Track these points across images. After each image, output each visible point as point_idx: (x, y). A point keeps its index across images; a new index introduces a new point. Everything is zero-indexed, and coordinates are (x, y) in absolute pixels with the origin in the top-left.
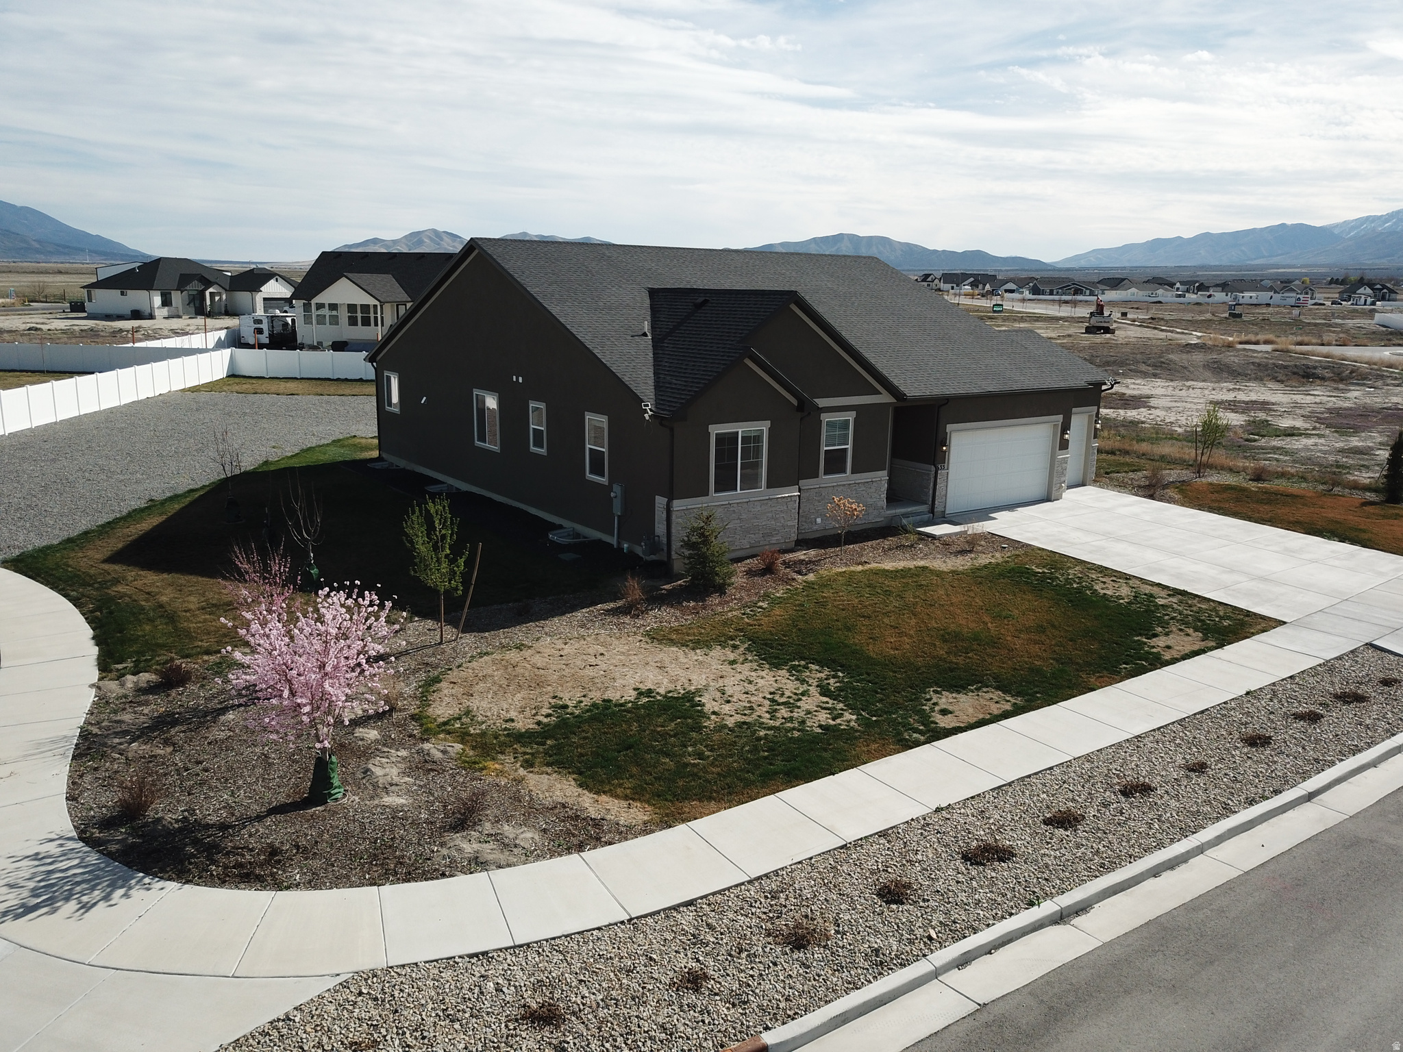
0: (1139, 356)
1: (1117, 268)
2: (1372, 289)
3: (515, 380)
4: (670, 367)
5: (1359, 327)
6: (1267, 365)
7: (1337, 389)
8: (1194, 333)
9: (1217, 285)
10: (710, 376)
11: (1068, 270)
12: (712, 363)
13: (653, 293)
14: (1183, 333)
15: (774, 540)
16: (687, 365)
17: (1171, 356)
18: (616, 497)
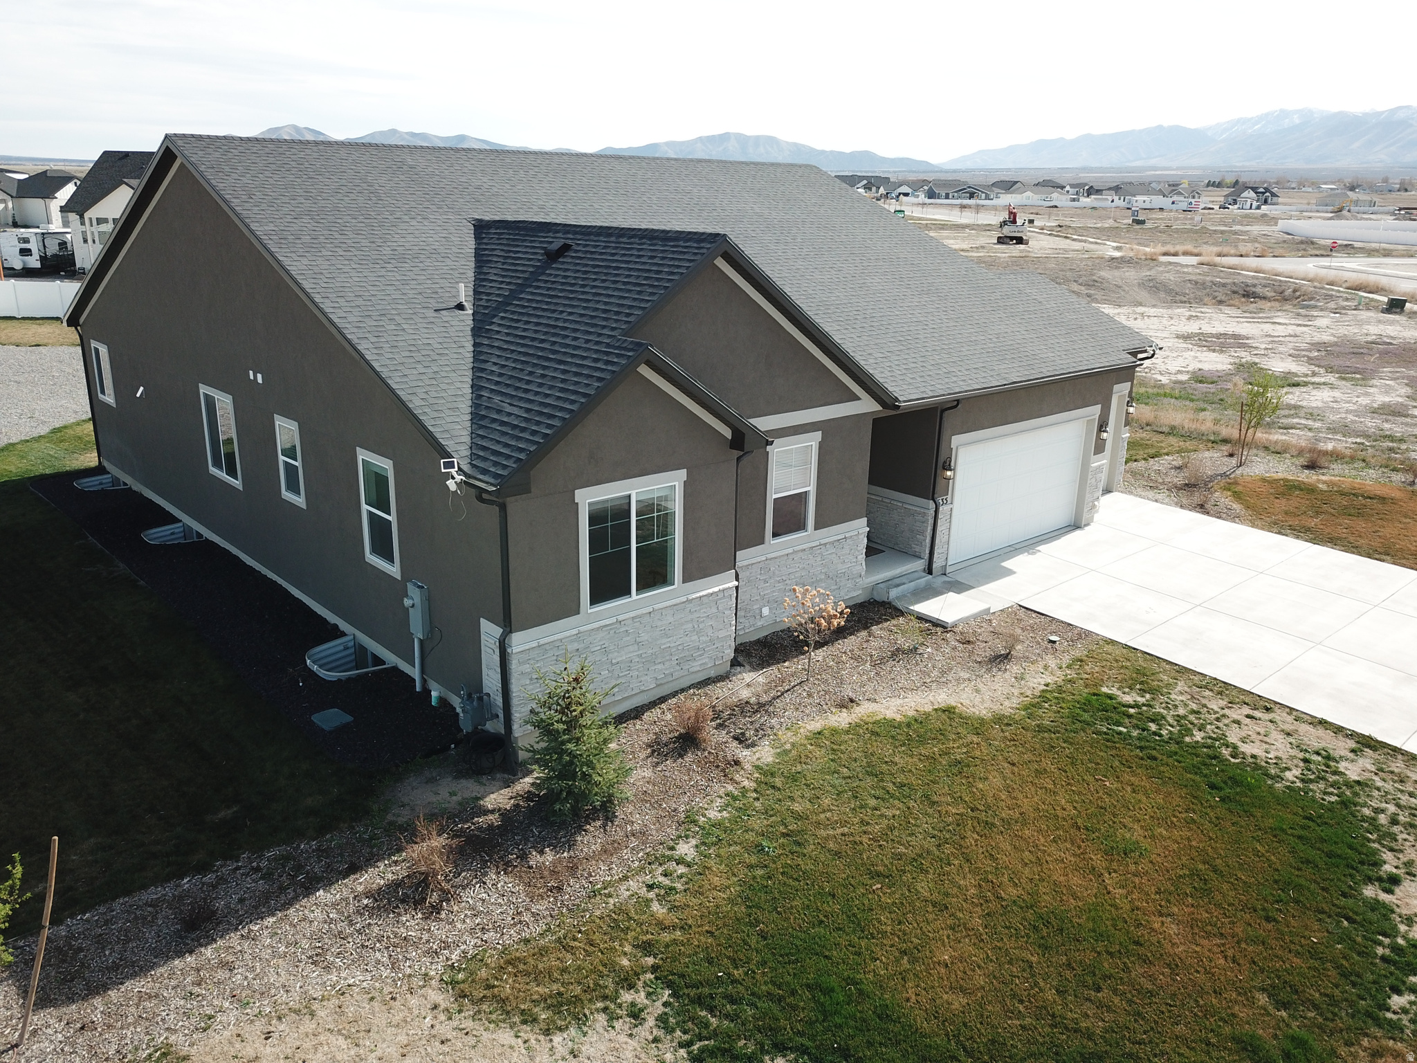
0: (1069, 274)
1: (1002, 170)
2: (1256, 193)
3: (252, 377)
4: (501, 375)
5: (1264, 235)
6: (1204, 283)
7: (1298, 314)
8: (1108, 243)
9: (1110, 189)
10: (573, 402)
11: (955, 171)
12: (576, 374)
13: (481, 228)
14: (1096, 243)
15: (696, 666)
16: (531, 373)
17: (1102, 273)
18: (413, 606)
